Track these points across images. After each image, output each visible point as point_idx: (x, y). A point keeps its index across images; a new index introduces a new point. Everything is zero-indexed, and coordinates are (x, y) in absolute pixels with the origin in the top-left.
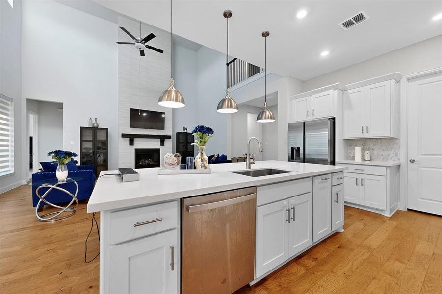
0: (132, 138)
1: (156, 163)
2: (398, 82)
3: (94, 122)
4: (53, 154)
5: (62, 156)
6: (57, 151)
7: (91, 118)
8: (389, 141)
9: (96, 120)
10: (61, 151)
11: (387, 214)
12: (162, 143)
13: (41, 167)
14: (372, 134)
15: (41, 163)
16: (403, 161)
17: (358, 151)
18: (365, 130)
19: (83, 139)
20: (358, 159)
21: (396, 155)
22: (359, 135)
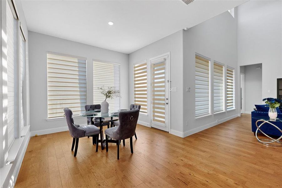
4: (266, 100)
5: (273, 102)
6: (268, 98)
10: (272, 98)
13: (255, 107)
15: (256, 105)
19: (279, 88)
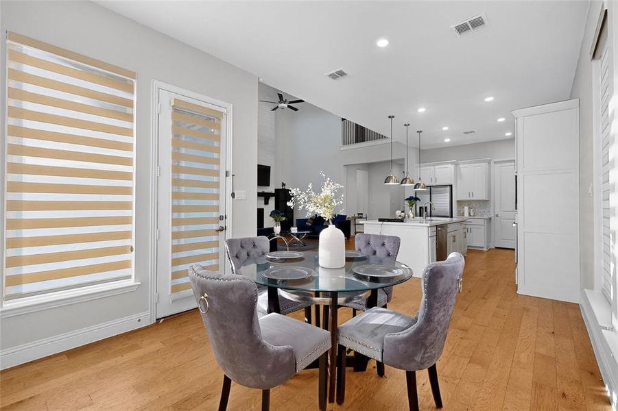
2: (489, 163)
8: (484, 203)
11: (485, 249)
12: (266, 202)
14: (475, 198)
16: (492, 216)
17: (466, 209)
18: (471, 195)
20: (466, 215)
21: (489, 212)
22: (467, 198)
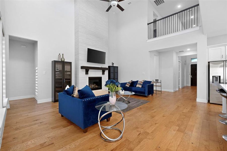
0: (87, 69)
1: (99, 87)
3: (61, 57)
7: (60, 54)
9: (63, 56)
12: (103, 73)
